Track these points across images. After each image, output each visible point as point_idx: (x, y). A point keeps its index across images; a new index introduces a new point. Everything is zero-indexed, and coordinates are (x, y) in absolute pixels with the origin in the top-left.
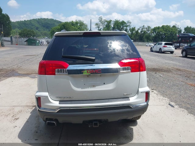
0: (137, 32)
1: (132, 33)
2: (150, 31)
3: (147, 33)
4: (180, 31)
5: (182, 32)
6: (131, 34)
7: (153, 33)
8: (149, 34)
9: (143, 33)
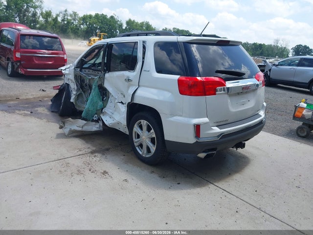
0: (55, 20)
1: (47, 21)
2: (77, 21)
3: (73, 23)
4: (121, 26)
5: (124, 28)
6: (45, 23)
7: (83, 24)
8: (76, 26)
9: (65, 22)
